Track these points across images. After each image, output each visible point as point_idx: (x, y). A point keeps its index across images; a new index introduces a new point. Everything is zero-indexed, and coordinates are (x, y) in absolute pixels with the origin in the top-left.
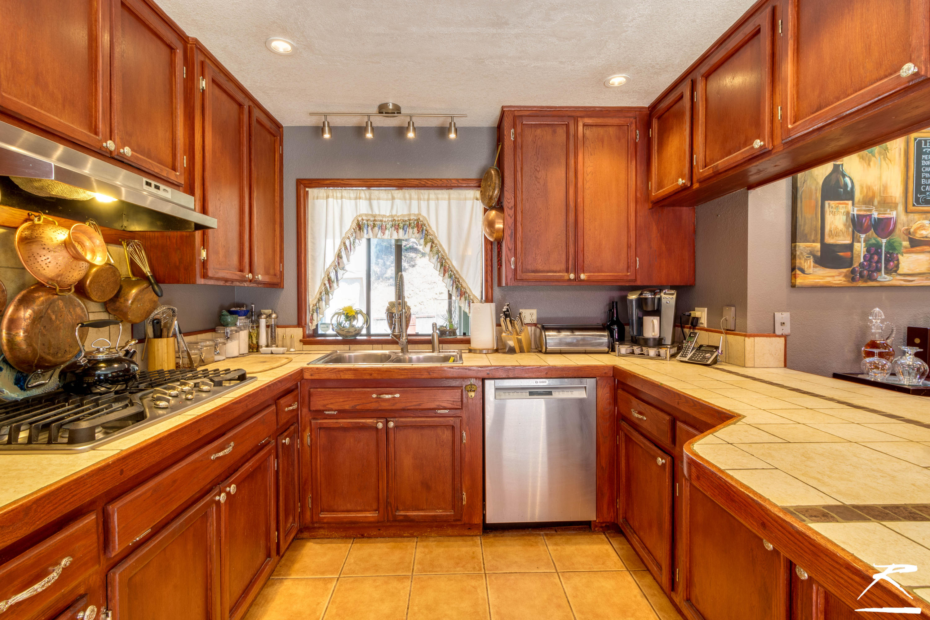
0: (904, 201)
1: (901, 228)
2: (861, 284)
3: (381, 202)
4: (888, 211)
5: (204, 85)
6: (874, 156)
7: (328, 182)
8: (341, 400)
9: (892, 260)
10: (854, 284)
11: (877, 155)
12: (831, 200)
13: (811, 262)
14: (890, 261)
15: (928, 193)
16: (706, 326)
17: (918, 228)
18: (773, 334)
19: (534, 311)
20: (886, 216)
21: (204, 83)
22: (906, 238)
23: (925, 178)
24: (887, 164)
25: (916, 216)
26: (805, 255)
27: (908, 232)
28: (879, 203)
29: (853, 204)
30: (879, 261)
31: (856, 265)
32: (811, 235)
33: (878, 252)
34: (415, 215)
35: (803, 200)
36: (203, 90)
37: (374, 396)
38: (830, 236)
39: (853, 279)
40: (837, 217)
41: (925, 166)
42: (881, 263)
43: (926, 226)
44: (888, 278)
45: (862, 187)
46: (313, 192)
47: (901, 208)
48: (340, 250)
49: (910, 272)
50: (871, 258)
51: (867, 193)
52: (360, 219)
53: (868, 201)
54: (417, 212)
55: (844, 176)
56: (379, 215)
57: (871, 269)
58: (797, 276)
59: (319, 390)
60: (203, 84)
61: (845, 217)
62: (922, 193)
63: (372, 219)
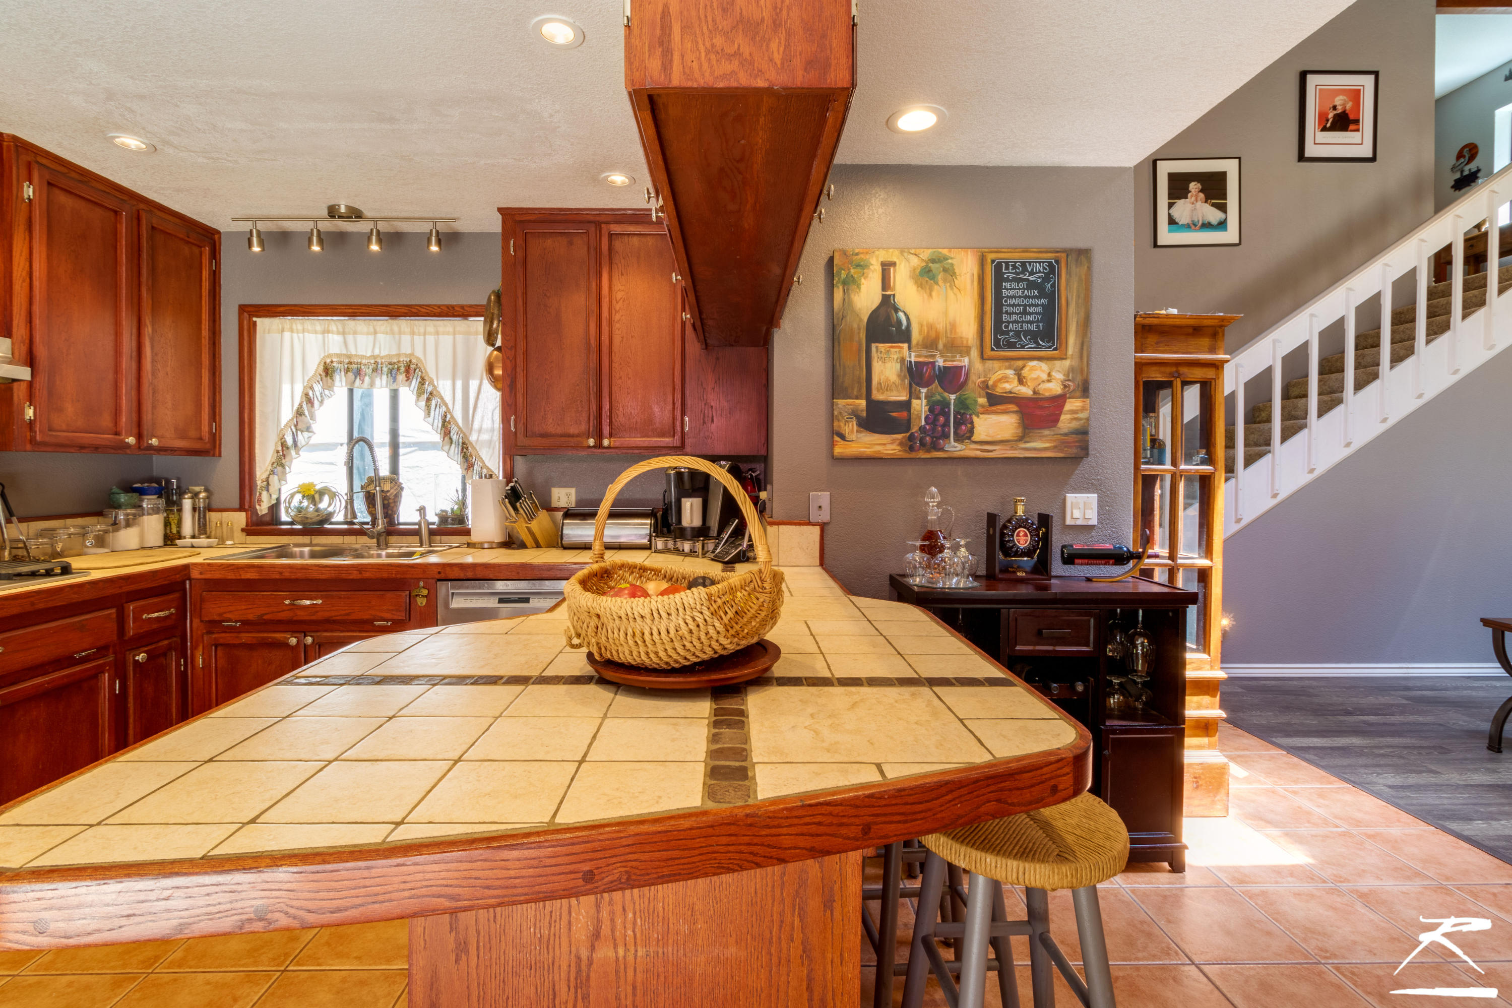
0: (978, 343)
1: (975, 380)
2: (922, 455)
3: (359, 337)
4: (958, 357)
5: (31, 194)
6: (937, 283)
7: (282, 309)
8: (243, 607)
9: (964, 423)
10: (913, 455)
11: (940, 282)
12: (880, 342)
13: (853, 425)
14: (962, 424)
15: (1011, 334)
17: (1000, 380)
18: (810, 523)
19: (573, 491)
20: (955, 364)
21: (31, 190)
22: (983, 393)
23: (1007, 313)
24: (955, 294)
25: (996, 364)
26: (846, 416)
27: (985, 386)
28: (945, 346)
29: (910, 348)
30: (946, 424)
31: (914, 429)
32: (853, 389)
33: (945, 412)
34: (406, 355)
35: (842, 342)
36: (29, 199)
37: (287, 602)
38: (878, 391)
39: (911, 449)
40: (889, 365)
41: (1007, 297)
42: (949, 426)
43: (1009, 378)
44: (959, 446)
45: (922, 326)
46: (262, 323)
47: (975, 353)
48: (301, 406)
49: (989, 439)
50: (936, 420)
51: (928, 332)
52: (328, 361)
53: (930, 344)
54: (409, 351)
55: (897, 310)
56: (356, 355)
57: (936, 435)
58: (836, 443)
59: (214, 593)
60: (29, 191)
61: (898, 366)
62: (1003, 333)
63: (347, 361)
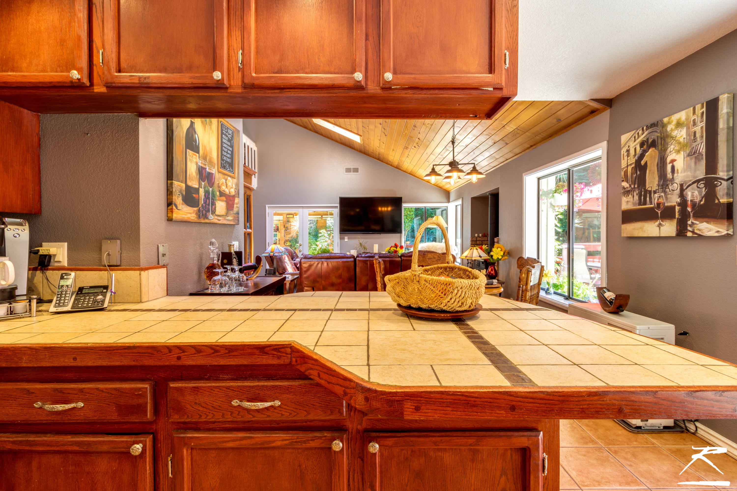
0: (217, 162)
1: (216, 182)
2: (202, 220)
4: (212, 168)
11: (208, 125)
12: (189, 149)
13: (181, 199)
14: (213, 204)
16: (66, 265)
20: (211, 171)
22: (218, 189)
23: (224, 151)
24: (211, 133)
25: (221, 176)
26: (178, 193)
27: (219, 186)
28: (209, 160)
29: (199, 157)
31: (200, 206)
32: (180, 176)
33: (208, 197)
35: (177, 143)
38: (189, 179)
39: (199, 217)
40: (192, 165)
41: (224, 143)
42: (210, 205)
43: (224, 184)
44: (212, 217)
45: (203, 145)
47: (216, 167)
49: (220, 214)
50: (206, 201)
51: (205, 150)
53: (205, 157)
55: (195, 132)
57: (206, 209)
58: (174, 211)
61: (195, 166)
62: (223, 160)
